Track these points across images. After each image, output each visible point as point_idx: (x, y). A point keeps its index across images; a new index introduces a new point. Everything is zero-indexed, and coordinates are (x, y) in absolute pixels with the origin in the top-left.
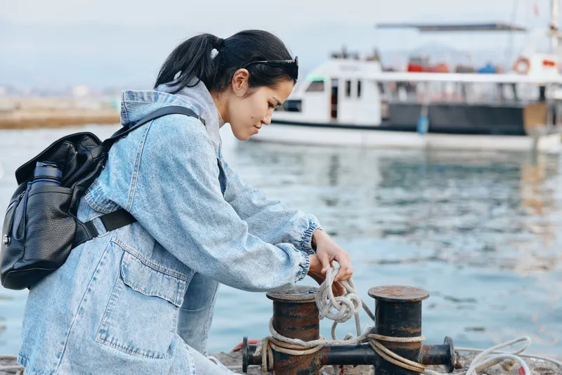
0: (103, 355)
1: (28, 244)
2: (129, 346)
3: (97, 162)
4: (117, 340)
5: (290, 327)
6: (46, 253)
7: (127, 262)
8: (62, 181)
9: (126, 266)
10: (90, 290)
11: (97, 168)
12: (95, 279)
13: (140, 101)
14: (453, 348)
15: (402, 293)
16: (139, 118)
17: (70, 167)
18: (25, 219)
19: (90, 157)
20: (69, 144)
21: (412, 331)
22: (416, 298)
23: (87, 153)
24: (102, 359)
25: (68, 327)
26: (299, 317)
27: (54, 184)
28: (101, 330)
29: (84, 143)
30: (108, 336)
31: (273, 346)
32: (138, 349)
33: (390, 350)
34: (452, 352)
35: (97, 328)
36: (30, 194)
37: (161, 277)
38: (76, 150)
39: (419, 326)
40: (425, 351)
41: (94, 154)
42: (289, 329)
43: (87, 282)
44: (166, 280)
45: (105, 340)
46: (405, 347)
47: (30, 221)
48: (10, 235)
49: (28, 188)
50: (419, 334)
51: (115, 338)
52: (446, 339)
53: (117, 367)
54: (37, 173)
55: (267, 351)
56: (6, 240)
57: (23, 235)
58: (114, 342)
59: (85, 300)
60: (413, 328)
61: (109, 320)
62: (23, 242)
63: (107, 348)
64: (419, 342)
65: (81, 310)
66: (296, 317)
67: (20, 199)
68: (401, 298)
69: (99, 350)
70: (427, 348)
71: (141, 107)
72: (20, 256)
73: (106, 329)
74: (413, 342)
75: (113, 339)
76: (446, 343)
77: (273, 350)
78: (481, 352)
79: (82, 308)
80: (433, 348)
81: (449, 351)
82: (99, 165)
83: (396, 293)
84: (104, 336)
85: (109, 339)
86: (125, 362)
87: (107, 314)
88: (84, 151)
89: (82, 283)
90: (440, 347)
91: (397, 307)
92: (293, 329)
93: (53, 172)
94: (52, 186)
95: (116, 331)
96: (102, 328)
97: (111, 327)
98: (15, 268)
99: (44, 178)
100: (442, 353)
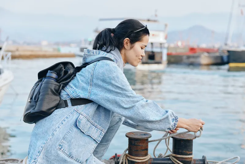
0: (58, 155)
1: (38, 103)
2: (69, 154)
3: (72, 75)
4: (65, 150)
5: (136, 150)
6: (45, 108)
7: (81, 119)
8: (57, 80)
9: (80, 120)
10: (59, 127)
11: (72, 77)
12: (62, 123)
13: (92, 54)
14: (206, 160)
15: (185, 136)
16: (90, 61)
17: (61, 75)
18: (39, 93)
19: (69, 72)
20: (62, 66)
21: (188, 153)
22: (191, 138)
23: (69, 71)
24: (57, 157)
25: (46, 140)
26: (140, 145)
27: (54, 81)
28: (60, 145)
29: (68, 66)
30: (62, 148)
31: (128, 158)
32: (73, 157)
33: (179, 161)
34: (206, 162)
35: (58, 143)
36: (43, 83)
37: (94, 128)
38: (64, 69)
39: (192, 151)
40: (194, 162)
41: (71, 71)
42: (135, 150)
43: (59, 124)
44: (96, 130)
45: (60, 149)
46: (185, 160)
47: (41, 94)
48: (31, 99)
49: (43, 80)
50: (191, 154)
51: (65, 149)
52: (203, 157)
53: (62, 162)
54: (48, 75)
55: (125, 160)
56: (29, 101)
57: (37, 99)
58: (64, 151)
59: (56, 131)
60: (189, 152)
61: (64, 141)
62: (36, 102)
63: (60, 153)
64: (191, 158)
65: (53, 135)
66: (138, 145)
67: (38, 85)
68: (184, 138)
69: (57, 153)
70: (195, 160)
71: (92, 57)
72: (34, 108)
73: (62, 145)
74: (189, 158)
75: (64, 150)
76: (203, 159)
77: (128, 159)
78: (218, 162)
79: (54, 134)
80: (198, 160)
81: (204, 162)
82: (72, 76)
83: (182, 136)
84: (60, 147)
85: (62, 149)
86: (66, 160)
87: (64, 138)
88: (67, 69)
89: (57, 124)
90: (200, 160)
91: (182, 142)
92: (137, 150)
93: (54, 75)
94: (53, 81)
95: (66, 146)
96: (60, 144)
97: (64, 144)
98: (31, 112)
99: (50, 77)
100: (201, 163)
